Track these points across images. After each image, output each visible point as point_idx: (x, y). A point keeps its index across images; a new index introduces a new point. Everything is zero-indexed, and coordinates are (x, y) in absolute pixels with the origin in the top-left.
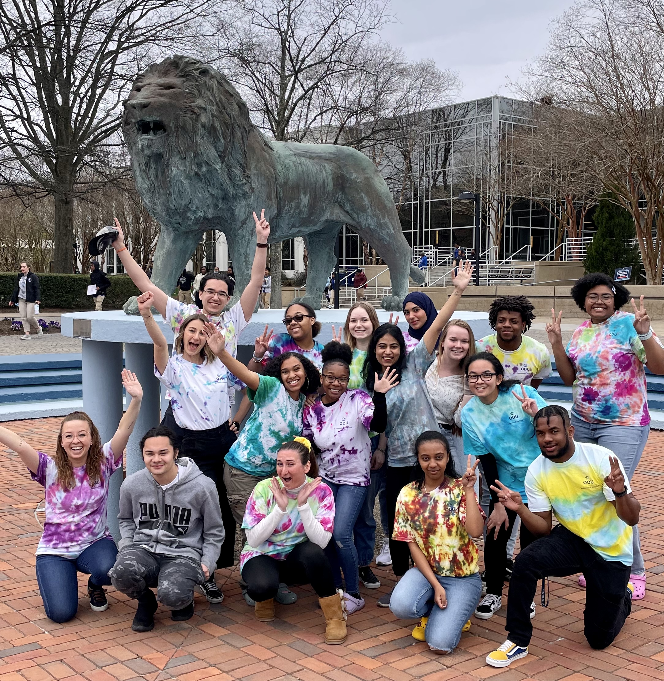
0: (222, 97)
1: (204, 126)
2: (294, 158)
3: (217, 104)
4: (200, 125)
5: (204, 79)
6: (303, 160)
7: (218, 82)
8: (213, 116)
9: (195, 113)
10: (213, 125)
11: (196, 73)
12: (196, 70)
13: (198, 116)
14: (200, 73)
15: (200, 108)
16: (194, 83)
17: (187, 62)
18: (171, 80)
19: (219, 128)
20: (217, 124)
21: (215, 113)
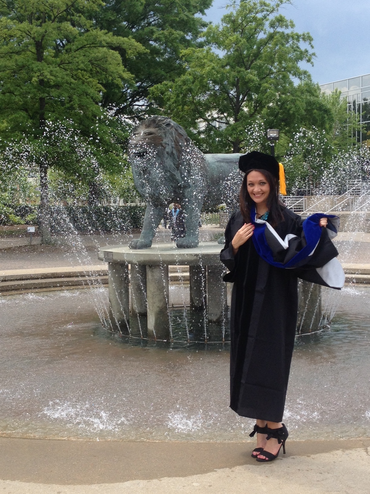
0: (177, 137)
1: (168, 153)
2: (217, 164)
3: (175, 141)
4: (166, 153)
5: (168, 128)
6: (222, 164)
7: (175, 129)
8: (172, 147)
9: (163, 147)
10: (172, 152)
11: (164, 126)
12: (164, 124)
13: (165, 148)
14: (166, 125)
15: (166, 144)
16: (163, 131)
17: (159, 120)
18: (152, 130)
19: (176, 154)
20: (175, 152)
21: (174, 146)
